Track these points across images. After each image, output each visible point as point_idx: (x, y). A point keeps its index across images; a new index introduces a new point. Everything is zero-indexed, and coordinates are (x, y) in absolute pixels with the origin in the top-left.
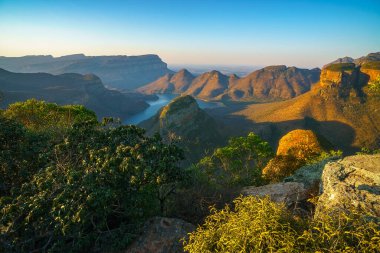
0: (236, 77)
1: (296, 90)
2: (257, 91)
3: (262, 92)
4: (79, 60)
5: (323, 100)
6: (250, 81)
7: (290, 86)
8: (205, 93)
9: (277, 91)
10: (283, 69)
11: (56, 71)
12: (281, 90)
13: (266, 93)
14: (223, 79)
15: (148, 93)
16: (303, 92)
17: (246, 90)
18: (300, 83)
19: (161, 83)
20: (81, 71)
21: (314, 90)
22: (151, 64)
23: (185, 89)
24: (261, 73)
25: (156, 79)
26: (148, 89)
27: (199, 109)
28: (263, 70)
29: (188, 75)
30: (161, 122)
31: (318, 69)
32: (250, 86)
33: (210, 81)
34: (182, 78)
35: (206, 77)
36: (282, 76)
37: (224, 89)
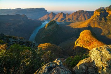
0: (68, 14)
1: (86, 18)
2: (75, 18)
4: (20, 10)
5: (94, 21)
6: (73, 16)
7: (85, 17)
8: (59, 19)
9: (81, 18)
10: (82, 11)
11: (13, 14)
12: (82, 18)
13: (77, 19)
14: (64, 15)
15: (42, 20)
16: (88, 19)
17: (71, 18)
18: (88, 16)
19: (45, 17)
20: (21, 14)
21: (92, 18)
22: (42, 11)
23: (53, 18)
24: (76, 13)
25: (44, 15)
26: (42, 19)
27: (57, 24)
28: (77, 12)
29: (54, 14)
30: (46, 29)
31: (93, 11)
34: (52, 15)
35: (59, 14)
36: (82, 14)
37: (65, 18)
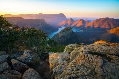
0: (89, 22)
2: (96, 26)
6: (94, 23)
9: (104, 27)
10: (107, 19)
11: (34, 18)
17: (91, 26)
19: (63, 23)
22: (61, 17)
24: (98, 20)
28: (99, 19)
33: (79, 23)
34: (70, 21)
35: (78, 21)
36: (107, 22)
37: (84, 26)
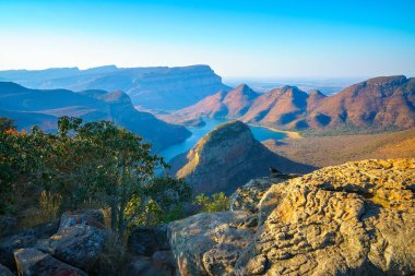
0: (320, 95)
2: (354, 113)
3: (363, 117)
6: (343, 102)
8: (272, 117)
9: (388, 115)
10: (400, 81)
11: (77, 87)
12: (396, 115)
13: (369, 118)
14: (299, 97)
19: (210, 103)
20: (108, 88)
22: (201, 77)
23: (244, 111)
24: (361, 88)
26: (193, 111)
28: (365, 84)
29: (249, 93)
32: (343, 108)
33: (280, 101)
34: (240, 97)
35: (275, 96)
37: (301, 112)
